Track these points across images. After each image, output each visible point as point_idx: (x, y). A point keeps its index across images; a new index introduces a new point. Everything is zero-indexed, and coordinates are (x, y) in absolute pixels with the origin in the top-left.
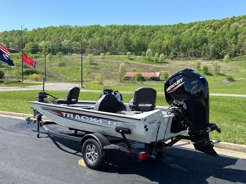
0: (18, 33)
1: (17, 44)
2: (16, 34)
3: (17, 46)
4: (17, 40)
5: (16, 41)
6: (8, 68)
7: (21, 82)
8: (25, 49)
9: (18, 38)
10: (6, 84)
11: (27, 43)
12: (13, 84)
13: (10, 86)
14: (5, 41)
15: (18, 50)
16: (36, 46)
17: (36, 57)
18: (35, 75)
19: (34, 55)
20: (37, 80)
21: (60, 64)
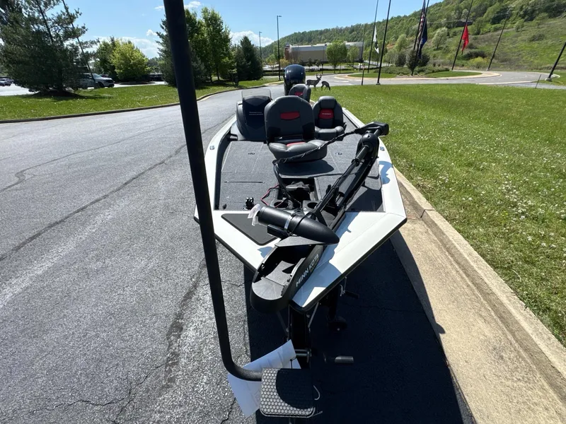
1: (475, 10)
5: (474, 7)
7: (448, 71)
8: (484, 16)
14: (458, 9)
15: (472, 21)
16: (505, 9)
17: (496, 30)
18: (479, 59)
19: (493, 26)
20: (478, 67)
21: (534, 36)
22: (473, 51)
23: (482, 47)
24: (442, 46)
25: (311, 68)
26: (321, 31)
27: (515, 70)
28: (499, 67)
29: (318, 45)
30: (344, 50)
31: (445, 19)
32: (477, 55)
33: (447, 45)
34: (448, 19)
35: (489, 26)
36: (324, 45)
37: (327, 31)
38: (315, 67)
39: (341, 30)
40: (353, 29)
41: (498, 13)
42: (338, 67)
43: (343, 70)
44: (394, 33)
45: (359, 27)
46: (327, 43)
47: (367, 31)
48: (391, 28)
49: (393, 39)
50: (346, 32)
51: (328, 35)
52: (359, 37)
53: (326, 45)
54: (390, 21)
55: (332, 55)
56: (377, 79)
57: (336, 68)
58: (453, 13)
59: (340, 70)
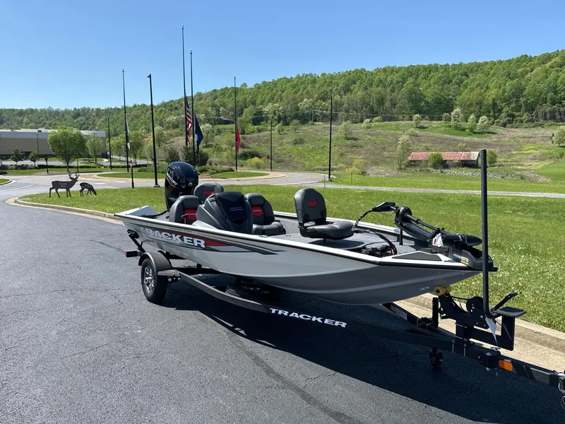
0: (232, 92)
4: (231, 103)
5: (230, 105)
7: (233, 171)
8: (243, 117)
9: (232, 100)
10: (211, 174)
13: (216, 177)
15: (232, 120)
16: (260, 113)
17: (259, 131)
18: (256, 159)
19: (256, 127)
20: (258, 166)
21: (295, 140)
22: (246, 150)
23: (253, 147)
24: (211, 143)
25: (20, 163)
26: (21, 111)
27: (293, 171)
28: (277, 168)
29: (22, 130)
31: (203, 115)
32: (253, 155)
33: (216, 142)
34: (206, 115)
35: (251, 127)
36: (36, 131)
37: (32, 111)
38: (28, 162)
39: (57, 113)
40: (77, 114)
41: (255, 114)
42: (74, 163)
43: (82, 167)
44: (142, 123)
45: (88, 112)
46: (40, 129)
47: (100, 117)
48: (137, 117)
49: (144, 131)
50: (66, 116)
51: (34, 117)
52: (90, 125)
53: (40, 131)
54: (130, 109)
55: (60, 146)
56: (154, 180)
57: (70, 165)
58: (210, 109)
59: (78, 167)
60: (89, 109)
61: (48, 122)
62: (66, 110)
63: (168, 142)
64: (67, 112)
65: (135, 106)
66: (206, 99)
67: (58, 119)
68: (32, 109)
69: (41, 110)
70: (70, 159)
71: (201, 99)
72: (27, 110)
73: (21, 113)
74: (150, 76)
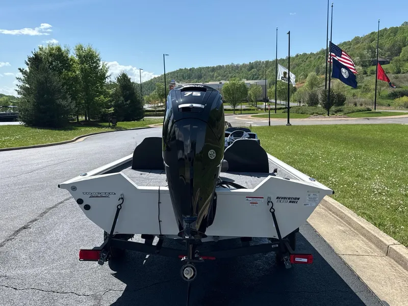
0: (391, 33)
1: (389, 50)
2: (389, 34)
3: (389, 53)
4: (388, 44)
5: (387, 46)
6: (365, 89)
7: (371, 110)
8: (401, 56)
9: (390, 40)
10: (345, 114)
11: (405, 46)
12: (357, 113)
13: (349, 117)
14: (370, 48)
15: (388, 60)
18: (405, 99)
22: (396, 90)
23: (406, 86)
26: (213, 67)
29: (211, 83)
30: (244, 89)
31: (358, 58)
32: (402, 94)
36: (218, 83)
37: (220, 67)
39: (237, 67)
40: (251, 67)
42: (239, 107)
43: (244, 110)
44: (301, 70)
45: (259, 64)
46: (221, 81)
47: (268, 68)
48: (298, 65)
49: (302, 77)
50: (243, 69)
51: (221, 72)
52: (260, 75)
53: (221, 83)
54: (294, 58)
55: (229, 94)
56: (287, 119)
57: (236, 108)
58: (365, 52)
59: (241, 110)
60: (260, 62)
61: (230, 75)
62: (243, 64)
63: (320, 85)
64: (244, 66)
65: (297, 56)
66: (363, 43)
67: (237, 72)
68: (220, 66)
69: (226, 66)
70: (236, 104)
71: (358, 43)
72: (217, 67)
73: (213, 69)
74: (289, 33)
